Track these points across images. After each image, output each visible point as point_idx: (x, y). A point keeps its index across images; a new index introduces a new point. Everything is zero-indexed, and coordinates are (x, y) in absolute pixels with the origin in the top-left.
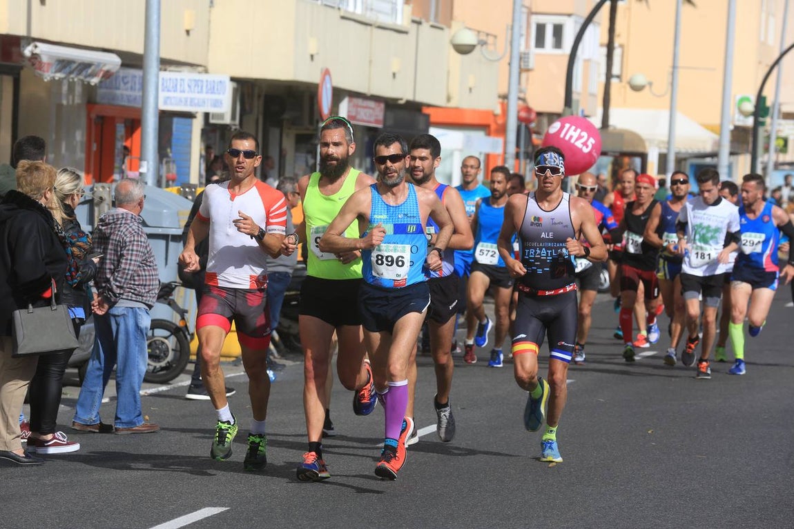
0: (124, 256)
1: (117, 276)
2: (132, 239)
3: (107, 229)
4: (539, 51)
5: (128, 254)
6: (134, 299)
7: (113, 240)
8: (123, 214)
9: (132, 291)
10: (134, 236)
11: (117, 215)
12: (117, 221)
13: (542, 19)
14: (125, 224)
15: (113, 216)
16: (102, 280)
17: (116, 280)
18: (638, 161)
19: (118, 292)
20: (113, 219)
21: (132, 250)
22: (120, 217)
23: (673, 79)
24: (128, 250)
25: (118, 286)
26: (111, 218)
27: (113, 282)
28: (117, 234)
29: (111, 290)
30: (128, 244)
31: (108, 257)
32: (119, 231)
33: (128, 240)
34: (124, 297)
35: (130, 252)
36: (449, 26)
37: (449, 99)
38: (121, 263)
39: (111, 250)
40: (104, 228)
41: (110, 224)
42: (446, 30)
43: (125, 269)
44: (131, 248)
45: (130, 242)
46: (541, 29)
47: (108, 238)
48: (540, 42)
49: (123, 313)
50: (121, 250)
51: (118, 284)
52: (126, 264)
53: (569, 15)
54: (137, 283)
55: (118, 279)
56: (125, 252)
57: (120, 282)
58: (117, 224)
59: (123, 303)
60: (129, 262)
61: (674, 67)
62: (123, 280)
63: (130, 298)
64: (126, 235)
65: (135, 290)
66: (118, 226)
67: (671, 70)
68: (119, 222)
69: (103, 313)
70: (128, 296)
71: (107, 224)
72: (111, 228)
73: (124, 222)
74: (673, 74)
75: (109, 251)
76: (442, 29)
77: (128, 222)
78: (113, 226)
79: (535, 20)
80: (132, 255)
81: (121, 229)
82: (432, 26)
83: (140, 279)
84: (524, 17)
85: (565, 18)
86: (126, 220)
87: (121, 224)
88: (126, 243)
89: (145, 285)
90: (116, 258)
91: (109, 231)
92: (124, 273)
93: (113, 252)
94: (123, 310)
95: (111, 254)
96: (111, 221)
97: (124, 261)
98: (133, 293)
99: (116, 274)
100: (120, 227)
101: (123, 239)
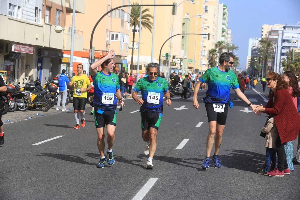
4: (112, 40)
13: (113, 33)
18: (120, 65)
23: (139, 46)
36: (64, 27)
37: (64, 48)
46: (113, 35)
48: (113, 38)
53: (119, 32)
79: (111, 33)
84: (109, 32)
85: (119, 33)
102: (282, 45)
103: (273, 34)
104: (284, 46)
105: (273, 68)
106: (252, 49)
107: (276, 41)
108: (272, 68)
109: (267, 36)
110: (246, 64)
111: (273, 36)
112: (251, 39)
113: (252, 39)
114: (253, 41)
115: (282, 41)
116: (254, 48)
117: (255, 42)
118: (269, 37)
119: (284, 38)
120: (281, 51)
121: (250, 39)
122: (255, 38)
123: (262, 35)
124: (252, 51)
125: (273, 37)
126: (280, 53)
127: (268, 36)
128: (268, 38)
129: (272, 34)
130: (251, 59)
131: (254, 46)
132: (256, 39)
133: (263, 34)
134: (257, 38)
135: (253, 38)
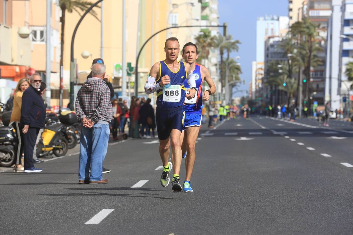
0: (102, 99)
1: (100, 109)
2: (106, 92)
3: (92, 87)
5: (105, 99)
6: (105, 120)
7: (95, 92)
8: (98, 80)
9: (105, 116)
10: (106, 90)
11: (96, 80)
12: (96, 83)
13: (35, 28)
14: (100, 84)
15: (94, 81)
16: (89, 112)
17: (100, 111)
19: (100, 117)
20: (94, 82)
21: (106, 97)
22: (97, 81)
24: (105, 97)
25: (100, 114)
26: (93, 82)
27: (98, 112)
28: (97, 90)
29: (97, 116)
30: (104, 94)
31: (93, 100)
32: (98, 88)
33: (104, 92)
34: (101, 119)
35: (106, 98)
36: (11, 27)
37: (12, 61)
38: (102, 103)
39: (95, 97)
40: (89, 87)
41: (92, 85)
42: (10, 29)
43: (104, 106)
44: (106, 96)
45: (105, 93)
47: (92, 92)
49: (100, 127)
50: (100, 97)
51: (100, 113)
52: (104, 103)
54: (107, 112)
55: (101, 110)
56: (103, 98)
57: (101, 112)
58: (96, 85)
59: (100, 122)
60: (105, 102)
61: (101, 47)
62: (103, 111)
63: (104, 120)
64: (102, 90)
65: (106, 116)
66: (97, 85)
67: (100, 49)
68: (97, 84)
69: (91, 127)
70: (103, 118)
71: (91, 85)
72: (94, 87)
73: (99, 84)
74: (101, 50)
75: (93, 98)
76: (8, 28)
77: (102, 83)
78: (95, 86)
79: (30, 28)
80: (106, 99)
81: (99, 87)
82: (5, 27)
83: (107, 110)
86: (100, 82)
87: (98, 85)
88: (103, 93)
89: (110, 113)
90: (97, 101)
91: (92, 88)
92: (103, 108)
93: (96, 98)
94: (101, 125)
95: (94, 99)
96: (93, 83)
97: (103, 102)
98: (105, 117)
99: (99, 108)
100: (98, 86)
101: (101, 92)
102: (342, 32)
103: (319, 7)
104: (348, 35)
105: (321, 86)
106: (266, 43)
107: (328, 22)
108: (318, 86)
109: (303, 12)
110: (251, 80)
111: (318, 11)
112: (261, 19)
113: (265, 20)
114: (268, 24)
115: (341, 22)
116: (271, 41)
117: (271, 26)
118: (308, 13)
119: (348, 17)
120: (341, 46)
121: (259, 20)
122: (271, 16)
123: (291, 10)
124: (267, 49)
125: (319, 13)
126: (340, 52)
127: (305, 13)
128: (306, 16)
129: (316, 6)
130: (263, 67)
131: (269, 38)
132: (273, 19)
133: (291, 6)
134: (276, 18)
135: (267, 18)
